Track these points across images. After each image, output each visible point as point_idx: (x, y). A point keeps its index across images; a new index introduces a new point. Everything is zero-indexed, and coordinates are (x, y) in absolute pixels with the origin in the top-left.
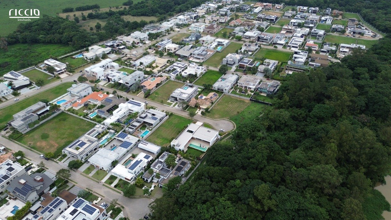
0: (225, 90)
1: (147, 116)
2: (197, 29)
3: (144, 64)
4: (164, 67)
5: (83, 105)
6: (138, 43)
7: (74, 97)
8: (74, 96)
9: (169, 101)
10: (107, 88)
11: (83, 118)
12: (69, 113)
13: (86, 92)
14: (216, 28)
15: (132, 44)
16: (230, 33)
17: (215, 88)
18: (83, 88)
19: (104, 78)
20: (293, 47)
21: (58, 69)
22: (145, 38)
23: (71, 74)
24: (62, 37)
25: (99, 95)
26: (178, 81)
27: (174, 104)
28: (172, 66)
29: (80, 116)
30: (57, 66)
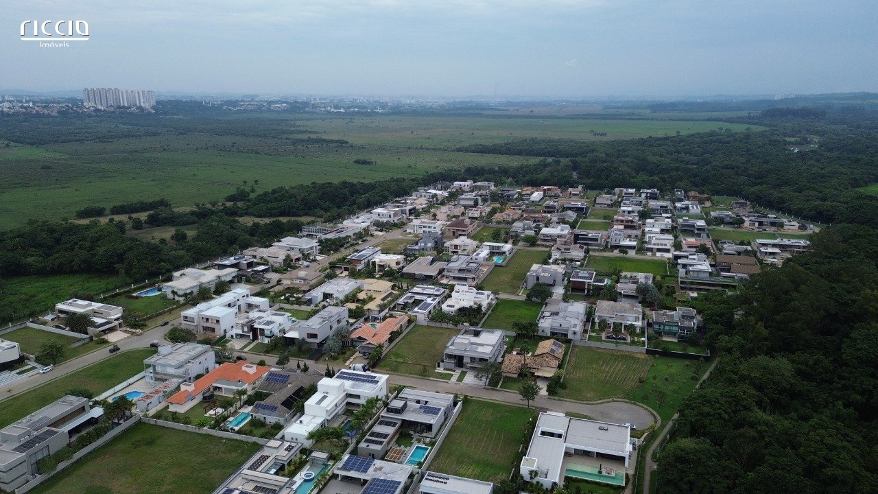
0: (575, 333)
1: (405, 405)
2: (427, 229)
3: (334, 296)
4: (389, 299)
5: (199, 399)
6: (298, 260)
7: (166, 380)
8: (165, 377)
9: (440, 370)
10: (253, 355)
11: (213, 432)
12: (161, 422)
13: (201, 365)
14: (471, 224)
15: (284, 260)
16: (507, 233)
17: (543, 331)
18: (193, 353)
19: (240, 332)
20: (659, 250)
21: (99, 321)
22: (312, 248)
23: (138, 331)
24: (94, 255)
25: (244, 368)
26: (438, 325)
27: (456, 374)
28: (409, 294)
29: (202, 425)
30: (95, 313)
